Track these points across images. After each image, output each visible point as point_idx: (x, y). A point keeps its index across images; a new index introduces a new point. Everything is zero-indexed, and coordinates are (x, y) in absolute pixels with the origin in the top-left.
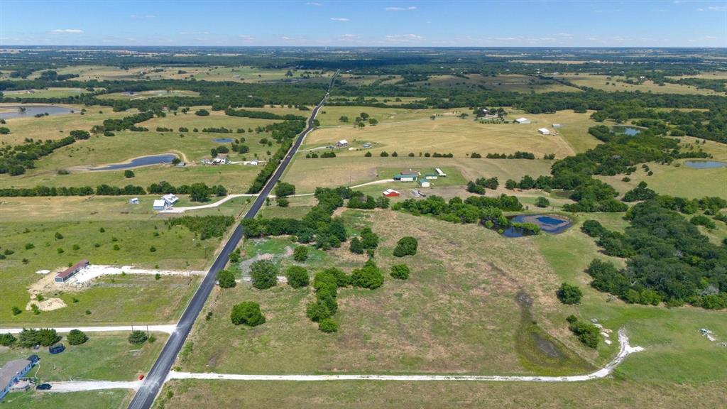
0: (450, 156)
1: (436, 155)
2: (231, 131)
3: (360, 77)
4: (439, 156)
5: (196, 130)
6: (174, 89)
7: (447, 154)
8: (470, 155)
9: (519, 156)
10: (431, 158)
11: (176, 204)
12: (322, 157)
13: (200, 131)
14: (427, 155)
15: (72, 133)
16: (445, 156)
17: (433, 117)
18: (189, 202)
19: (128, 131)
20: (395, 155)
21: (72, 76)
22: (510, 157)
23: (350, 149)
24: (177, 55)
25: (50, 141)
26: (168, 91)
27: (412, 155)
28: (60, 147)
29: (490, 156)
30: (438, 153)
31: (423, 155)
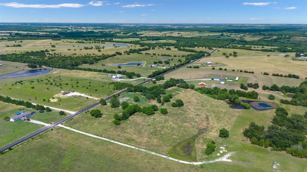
0: (253, 73)
1: (246, 72)
2: (171, 56)
3: (254, 37)
4: (247, 72)
5: (159, 55)
6: (170, 40)
7: (251, 71)
8: (263, 73)
9: (290, 76)
10: (243, 73)
11: (120, 78)
12: (193, 68)
13: (160, 55)
14: (241, 71)
15: (116, 53)
16: (250, 72)
17: (269, 56)
18: (126, 78)
19: (136, 53)
20: (226, 70)
21: (141, 34)
22: (285, 76)
23: (209, 66)
24: (186, 27)
25: (109, 55)
26: (167, 40)
27: (234, 71)
28: (110, 57)
29: (274, 75)
30: (246, 70)
31: (239, 71)
